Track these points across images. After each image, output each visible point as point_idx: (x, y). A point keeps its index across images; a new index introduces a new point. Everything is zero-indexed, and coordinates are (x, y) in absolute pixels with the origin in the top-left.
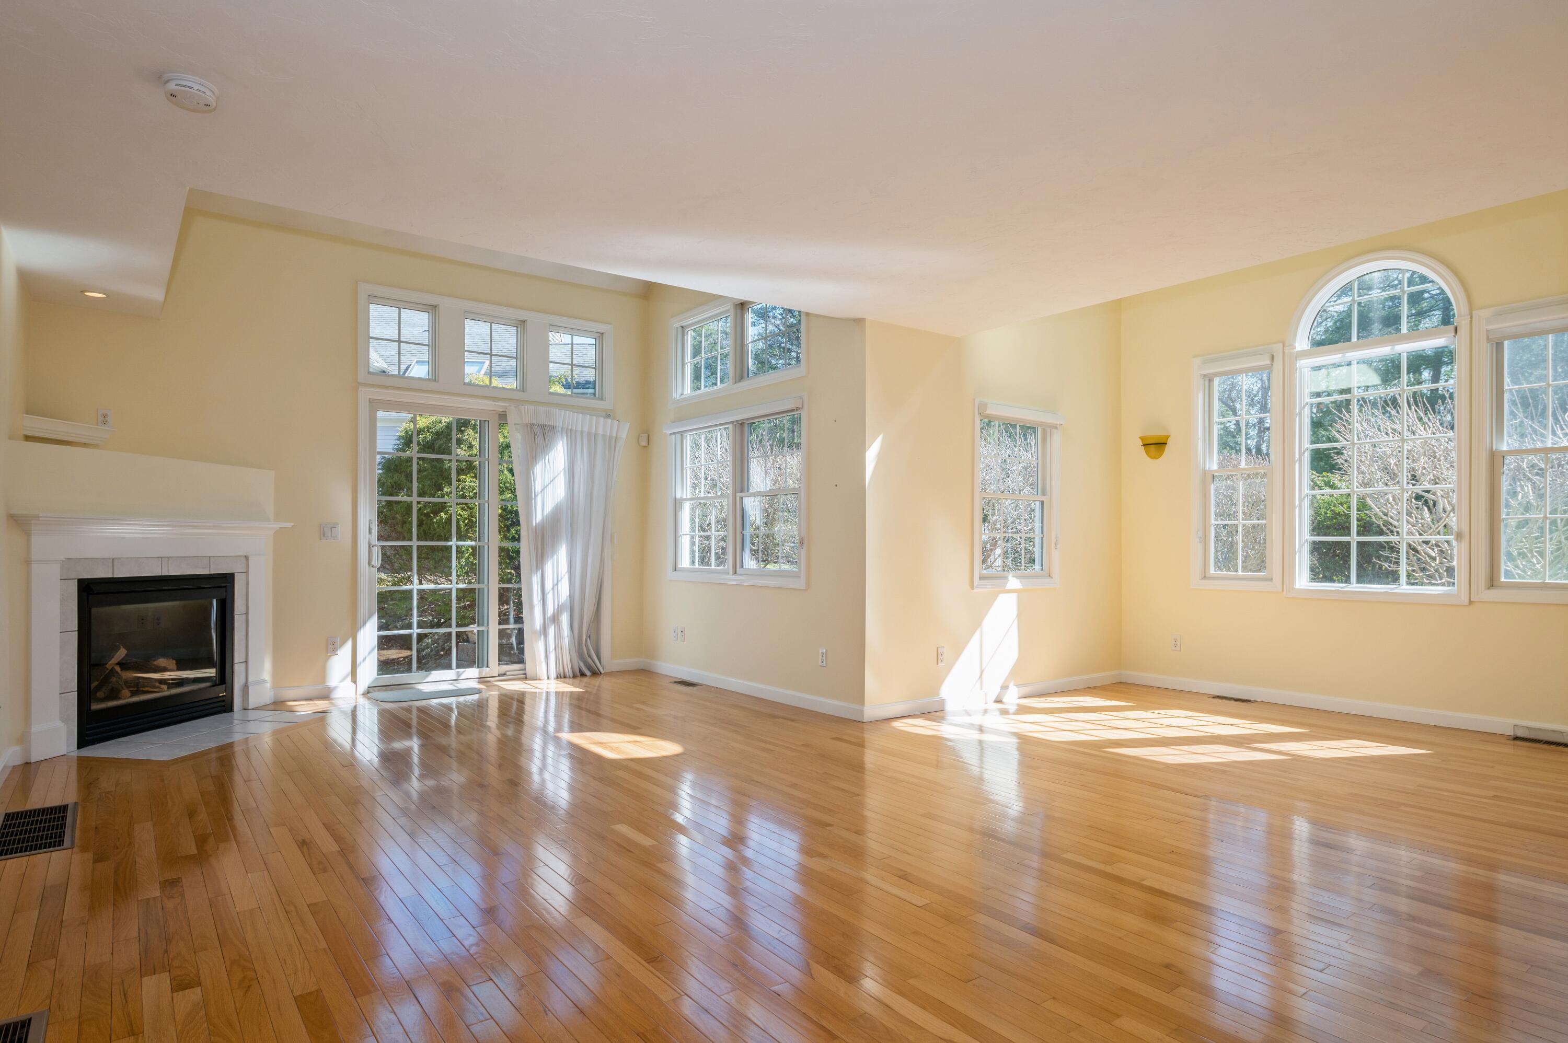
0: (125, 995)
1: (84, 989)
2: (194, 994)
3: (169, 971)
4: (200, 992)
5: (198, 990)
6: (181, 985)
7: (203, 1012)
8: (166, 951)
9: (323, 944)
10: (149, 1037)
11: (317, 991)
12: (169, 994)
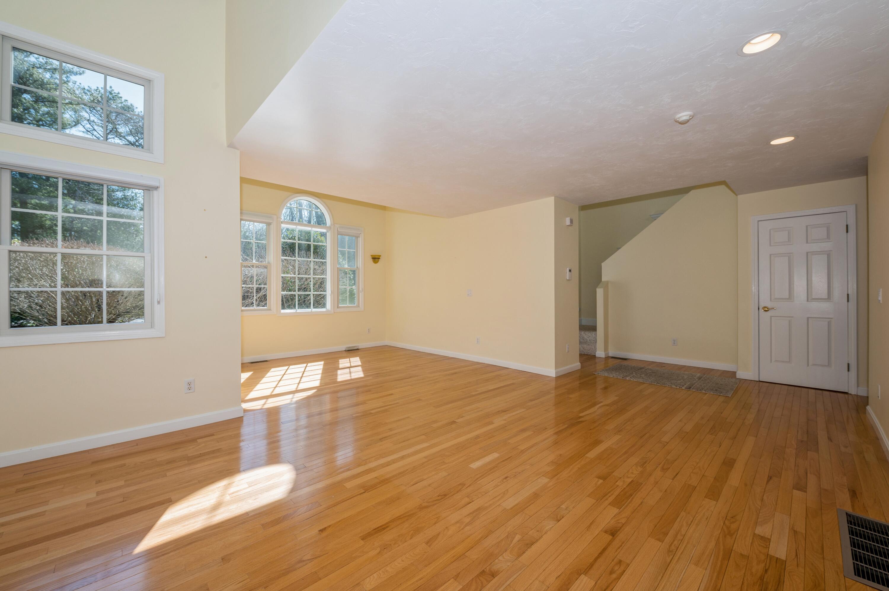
0: (797, 555)
1: (823, 577)
2: (759, 531)
3: (768, 554)
4: (756, 530)
5: (757, 532)
6: (766, 541)
7: (759, 520)
8: (766, 571)
9: (683, 514)
10: (787, 525)
11: (707, 498)
12: (772, 540)
